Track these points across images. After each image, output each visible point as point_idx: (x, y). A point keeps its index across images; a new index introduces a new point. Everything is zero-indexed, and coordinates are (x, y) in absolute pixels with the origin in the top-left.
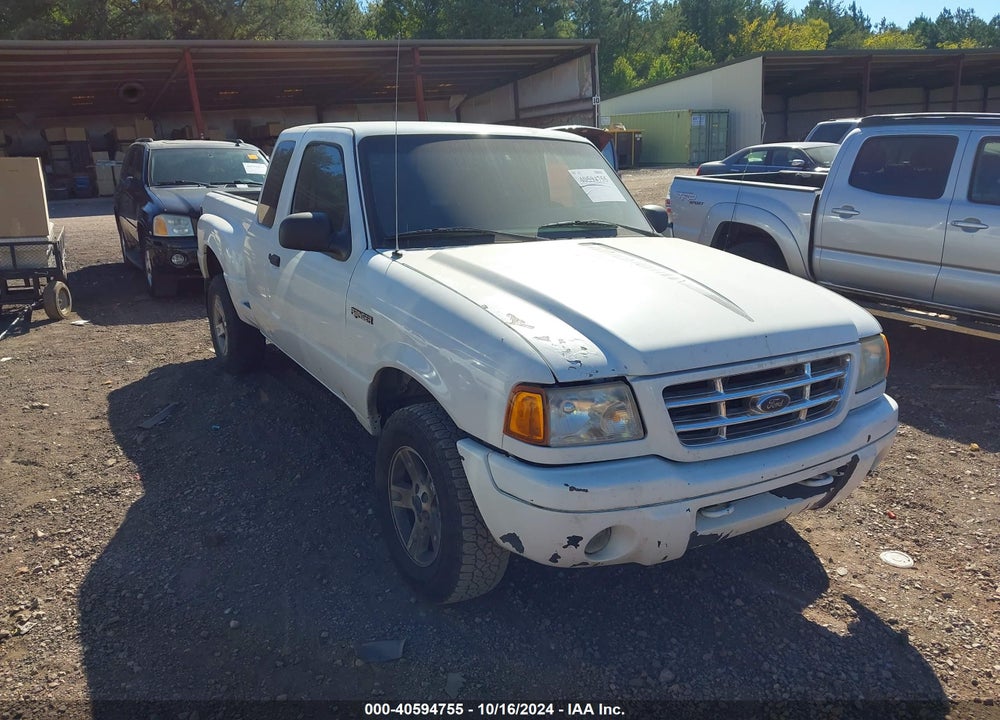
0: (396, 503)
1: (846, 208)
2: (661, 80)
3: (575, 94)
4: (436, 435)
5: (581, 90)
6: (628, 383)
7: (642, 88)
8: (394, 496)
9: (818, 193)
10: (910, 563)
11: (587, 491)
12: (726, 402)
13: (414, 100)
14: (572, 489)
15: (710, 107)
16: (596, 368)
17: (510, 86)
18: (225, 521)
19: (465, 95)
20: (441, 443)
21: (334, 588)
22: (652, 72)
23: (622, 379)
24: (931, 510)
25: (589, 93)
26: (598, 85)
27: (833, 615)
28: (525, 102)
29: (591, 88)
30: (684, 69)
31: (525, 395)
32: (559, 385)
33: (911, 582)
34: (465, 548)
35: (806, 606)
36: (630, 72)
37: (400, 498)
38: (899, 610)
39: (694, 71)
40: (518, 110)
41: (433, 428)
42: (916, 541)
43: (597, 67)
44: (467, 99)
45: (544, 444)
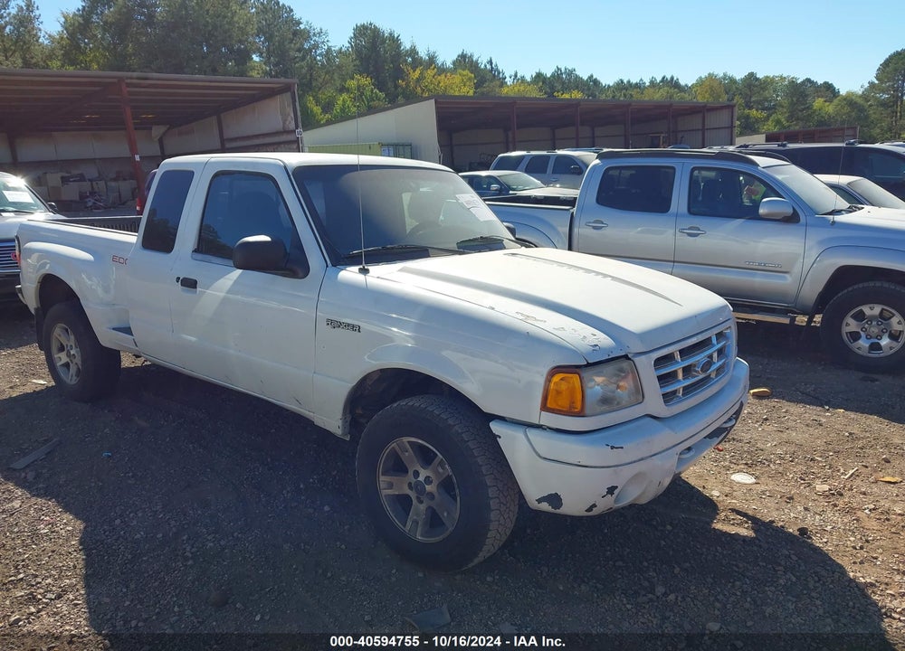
0: (386, 492)
1: (596, 222)
2: (344, 117)
3: (279, 127)
4: (450, 422)
5: (284, 123)
6: (630, 359)
7: (329, 123)
8: (382, 485)
9: (572, 211)
10: (754, 480)
11: (622, 448)
12: (683, 368)
13: (125, 129)
14: (612, 448)
15: (396, 142)
16: (610, 350)
17: (214, 119)
18: (189, 539)
19: (168, 126)
20: (456, 428)
21: (344, 578)
22: (337, 108)
23: (626, 357)
24: (741, 441)
25: (292, 126)
26: (299, 119)
27: (733, 524)
28: (228, 134)
29: (293, 122)
30: (364, 109)
31: (562, 375)
32: (589, 365)
33: (763, 492)
34: (493, 516)
35: (712, 522)
36: (317, 110)
37: (391, 486)
38: (769, 512)
39: (371, 110)
40: (223, 141)
41: (443, 416)
42: (746, 464)
43: (297, 104)
44: (169, 129)
45: (581, 414)
